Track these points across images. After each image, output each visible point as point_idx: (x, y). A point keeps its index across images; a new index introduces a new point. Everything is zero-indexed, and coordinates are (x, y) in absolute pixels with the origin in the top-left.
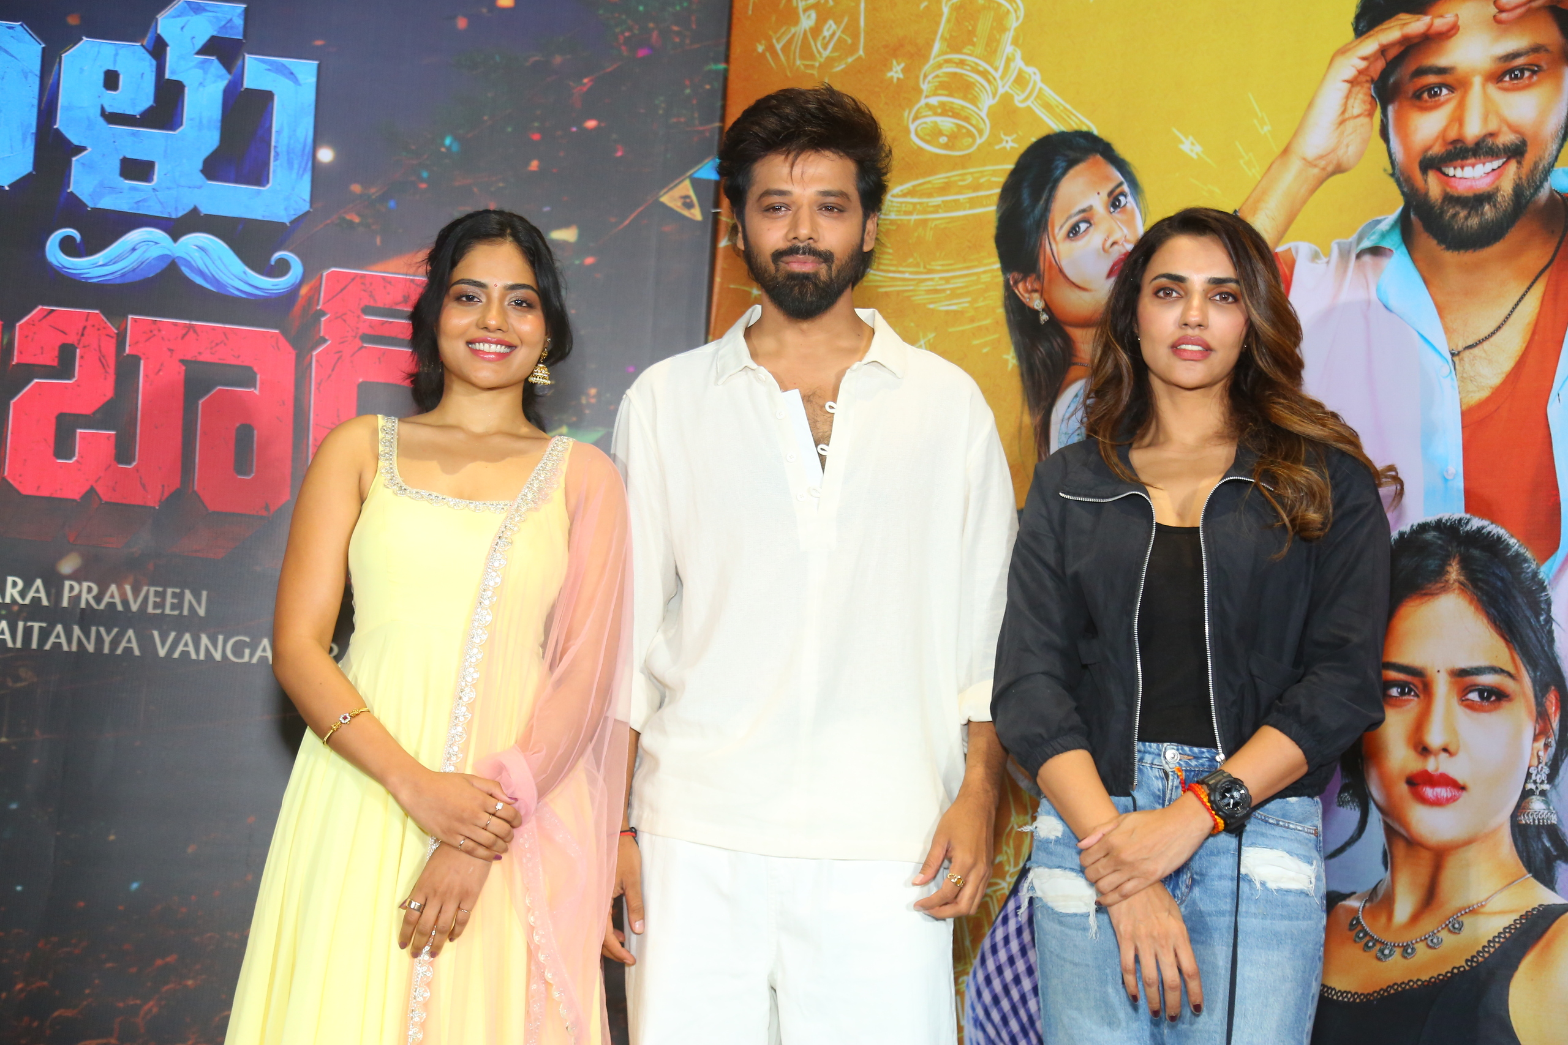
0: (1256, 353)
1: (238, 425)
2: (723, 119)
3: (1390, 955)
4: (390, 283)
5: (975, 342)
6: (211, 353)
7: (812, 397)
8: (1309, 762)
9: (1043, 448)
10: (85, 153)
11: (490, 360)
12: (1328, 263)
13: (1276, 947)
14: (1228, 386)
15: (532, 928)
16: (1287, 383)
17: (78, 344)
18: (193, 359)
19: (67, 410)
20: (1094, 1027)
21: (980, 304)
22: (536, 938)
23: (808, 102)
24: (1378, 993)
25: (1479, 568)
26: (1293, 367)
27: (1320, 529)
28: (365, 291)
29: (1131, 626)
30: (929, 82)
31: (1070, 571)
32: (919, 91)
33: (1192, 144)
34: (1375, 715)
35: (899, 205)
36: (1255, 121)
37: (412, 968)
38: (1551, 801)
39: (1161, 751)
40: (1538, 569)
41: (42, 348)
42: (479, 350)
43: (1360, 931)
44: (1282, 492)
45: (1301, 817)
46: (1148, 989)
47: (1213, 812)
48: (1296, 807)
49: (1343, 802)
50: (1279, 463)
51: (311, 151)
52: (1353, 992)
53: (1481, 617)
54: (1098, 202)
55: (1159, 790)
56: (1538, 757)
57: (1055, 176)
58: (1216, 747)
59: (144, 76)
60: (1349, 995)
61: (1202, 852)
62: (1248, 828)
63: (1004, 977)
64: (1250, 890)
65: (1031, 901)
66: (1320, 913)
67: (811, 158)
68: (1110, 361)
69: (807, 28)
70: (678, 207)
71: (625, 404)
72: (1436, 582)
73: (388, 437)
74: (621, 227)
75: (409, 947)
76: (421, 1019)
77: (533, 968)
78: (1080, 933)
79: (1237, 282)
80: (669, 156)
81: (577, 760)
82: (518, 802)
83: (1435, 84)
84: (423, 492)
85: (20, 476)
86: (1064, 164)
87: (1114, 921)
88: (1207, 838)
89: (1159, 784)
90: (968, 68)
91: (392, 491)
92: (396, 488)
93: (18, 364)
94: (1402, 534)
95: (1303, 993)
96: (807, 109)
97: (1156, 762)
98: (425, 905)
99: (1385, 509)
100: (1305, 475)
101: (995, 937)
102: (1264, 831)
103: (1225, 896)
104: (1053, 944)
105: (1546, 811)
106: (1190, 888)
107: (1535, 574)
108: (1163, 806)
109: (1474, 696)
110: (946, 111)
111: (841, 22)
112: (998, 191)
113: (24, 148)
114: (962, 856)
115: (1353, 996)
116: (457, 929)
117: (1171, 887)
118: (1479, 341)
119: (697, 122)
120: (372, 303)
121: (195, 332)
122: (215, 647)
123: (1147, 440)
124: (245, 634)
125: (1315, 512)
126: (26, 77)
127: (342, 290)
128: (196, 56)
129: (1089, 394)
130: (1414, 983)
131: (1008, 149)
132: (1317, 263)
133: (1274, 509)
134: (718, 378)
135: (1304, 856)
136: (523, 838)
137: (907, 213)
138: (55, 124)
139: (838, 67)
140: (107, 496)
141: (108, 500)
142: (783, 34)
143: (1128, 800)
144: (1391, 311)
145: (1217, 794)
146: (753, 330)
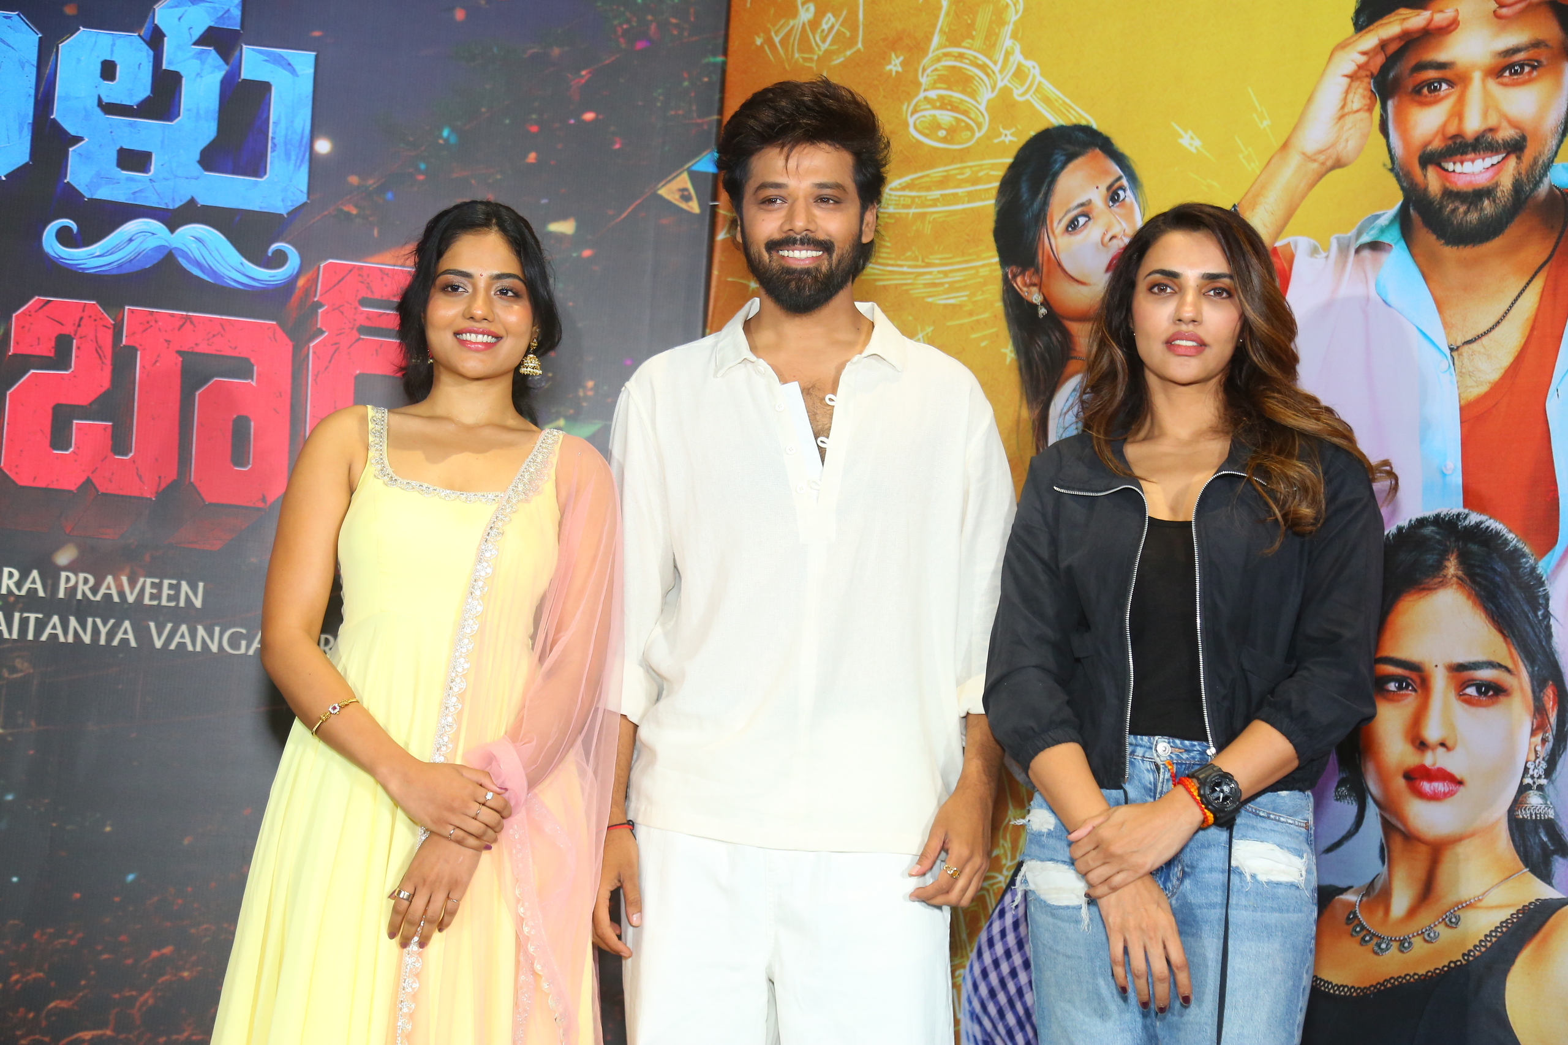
0: (1250, 348)
1: (235, 416)
2: (721, 112)
3: (1387, 949)
4: (387, 274)
5: (973, 336)
6: (208, 345)
7: (811, 389)
8: (1299, 758)
9: (1042, 441)
10: (81, 143)
11: (477, 350)
12: (1327, 257)
13: (1267, 939)
14: (1222, 380)
15: (522, 919)
16: (1281, 377)
17: (75, 335)
18: (190, 350)
19: (63, 401)
20: (1087, 1020)
21: (979, 297)
22: (526, 930)
23: (804, 95)
25: (1477, 563)
26: (1288, 362)
27: (1312, 524)
28: (362, 283)
29: (1124, 620)
30: (928, 76)
31: (1063, 565)
32: (918, 84)
33: (1192, 138)
34: (1367, 711)
35: (897, 198)
36: (1255, 116)
37: (401, 958)
38: (1549, 796)
39: (1152, 744)
40: (1536, 564)
41: (39, 339)
42: (466, 340)
43: (1358, 925)
44: (1274, 487)
45: (1292, 810)
46: (1137, 981)
47: (1203, 806)
48: (1287, 800)
50: (1272, 458)
51: (309, 142)
52: (1350, 986)
54: (1097, 196)
55: (1150, 783)
56: (1536, 752)
57: (1054, 170)
58: (1207, 740)
59: (141, 66)
60: (1346, 989)
61: (1192, 844)
62: (1238, 821)
63: (1000, 970)
64: (1240, 882)
65: (1026, 894)
66: (1311, 905)
67: (806, 151)
68: (1106, 356)
69: (806, 21)
70: (676, 200)
71: (624, 396)
72: (1435, 577)
73: (378, 427)
74: (619, 219)
75: (398, 937)
76: (410, 1009)
78: (1072, 925)
79: (1231, 277)
80: (667, 148)
81: (568, 751)
82: (508, 793)
83: (1434, 79)
84: (413, 483)
85: (17, 466)
86: (1063, 158)
87: (1104, 914)
89: (1150, 777)
90: (967, 61)
91: (382, 481)
92: (386, 479)
93: (14, 355)
94: (1400, 529)
95: (1294, 985)
96: (803, 102)
97: (1147, 755)
98: (414, 895)
99: (1379, 503)
100: (1298, 469)
101: (991, 930)
102: (1255, 824)
103: (1216, 888)
104: (1045, 937)
105: (1544, 806)
106: (1181, 880)
107: (1533, 569)
108: (1155, 799)
109: (1471, 691)
110: (944, 104)
111: (839, 16)
112: (997, 184)
113: (20, 138)
114: (959, 849)
115: (1349, 989)
116: (446, 918)
117: (1162, 879)
118: (1478, 336)
119: (695, 115)
120: (369, 295)
121: (192, 322)
122: (212, 639)
123: (1142, 434)
124: (241, 626)
125: (1308, 507)
126: (23, 68)
127: (339, 282)
128: (193, 47)
130: (1411, 977)
131: (1007, 142)
132: (1316, 258)
133: (1267, 504)
134: (716, 371)
135: (1295, 849)
136: (513, 828)
137: (905, 206)
138: (52, 114)
139: (836, 59)
140: (104, 487)
141: (104, 492)
142: (782, 26)
143: (1120, 793)
144: (1389, 306)
145: (1207, 788)
146: (752, 324)
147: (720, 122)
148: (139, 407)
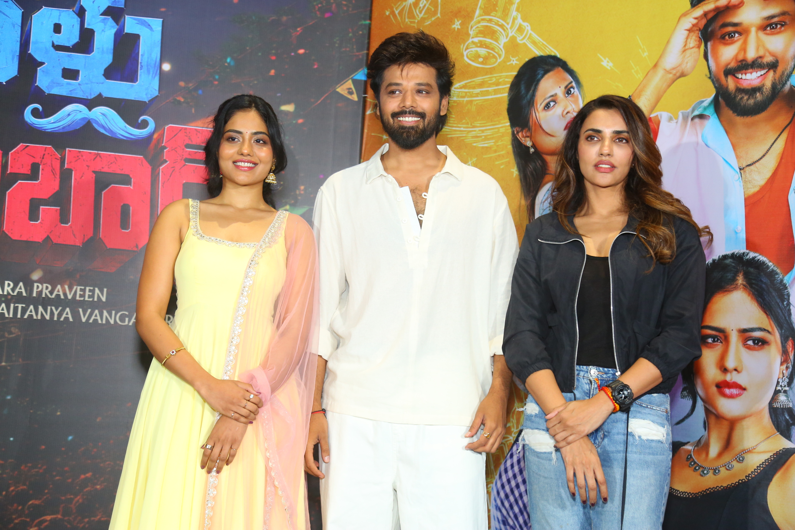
0: (637, 169)
1: (122, 204)
2: (368, 49)
3: (707, 473)
4: (199, 132)
5: (497, 163)
6: (108, 168)
7: (415, 190)
8: (663, 377)
9: (532, 216)
10: (44, 66)
11: (245, 171)
12: (677, 122)
13: (646, 469)
14: (624, 186)
15: (269, 459)
16: (653, 183)
17: (41, 163)
18: (99, 171)
19: (35, 197)
20: (555, 509)
21: (500, 143)
22: (270, 464)
23: (411, 39)
24: (701, 493)
25: (753, 278)
26: (657, 176)
27: (670, 258)
28: (186, 136)
29: (574, 307)
30: (473, 30)
31: (543, 279)
32: (468, 35)
33: (608, 62)
34: (697, 353)
35: (458, 93)
36: (640, 50)
37: (207, 479)
38: (789, 396)
39: (588, 370)
40: (783, 278)
41: (22, 165)
42: (239, 166)
43: (692, 462)
44: (650, 239)
45: (659, 403)
46: (580, 490)
47: (614, 401)
48: (657, 398)
49: (683, 396)
50: (649, 225)
51: (159, 65)
52: (688, 493)
53: (754, 302)
54: (560, 91)
55: (587, 390)
56: (783, 373)
57: (538, 78)
58: (616, 368)
59: (74, 26)
60: (686, 494)
61: (608, 421)
62: (632, 409)
63: (511, 485)
64: (633, 440)
65: (524, 446)
66: (669, 452)
67: (412, 66)
68: (564, 173)
69: (412, 3)
70: (345, 94)
71: (320, 193)
72: (732, 285)
73: (195, 210)
74: (317, 104)
75: (206, 468)
76: (212, 504)
77: (268, 479)
78: (547, 462)
79: (628, 132)
80: (341, 68)
81: (291, 374)
82: (261, 395)
83: (732, 31)
84: (213, 238)
85: (12, 230)
86: (542, 72)
87: (563, 456)
88: (611, 414)
89: (587, 387)
90: (494, 23)
91: (197, 237)
92: (199, 236)
93: (10, 173)
94: (714, 261)
95: (660, 492)
96: (410, 42)
97: (585, 376)
98: (214, 447)
99: (703, 249)
100: (662, 230)
101: (506, 464)
102: (640, 411)
103: (620, 443)
104: (534, 468)
105: (787, 401)
106: (603, 439)
107: (782, 281)
108: (589, 398)
109: (750, 343)
110: (482, 45)
112: (509, 86)
113: (13, 63)
114: (490, 424)
115: (688, 494)
116: (230, 459)
117: (593, 439)
118: (754, 162)
119: (355, 50)
120: (190, 143)
121: (100, 157)
122: (111, 317)
123: (583, 213)
124: (126, 311)
125: (667, 250)
126: (14, 27)
127: (175, 136)
128: (100, 16)
129: (554, 189)
130: (719, 488)
131: (514, 64)
132: (671, 123)
133: (646, 248)
134: (367, 181)
135: (661, 423)
136: (264, 413)
137: (462, 97)
138: (29, 51)
139: (427, 22)
140: (56, 240)
141: (56, 242)
142: (399, 5)
143: (571, 395)
144: (709, 147)
145: (616, 392)
146: (385, 156)
147: (368, 54)
148: (73, 200)
